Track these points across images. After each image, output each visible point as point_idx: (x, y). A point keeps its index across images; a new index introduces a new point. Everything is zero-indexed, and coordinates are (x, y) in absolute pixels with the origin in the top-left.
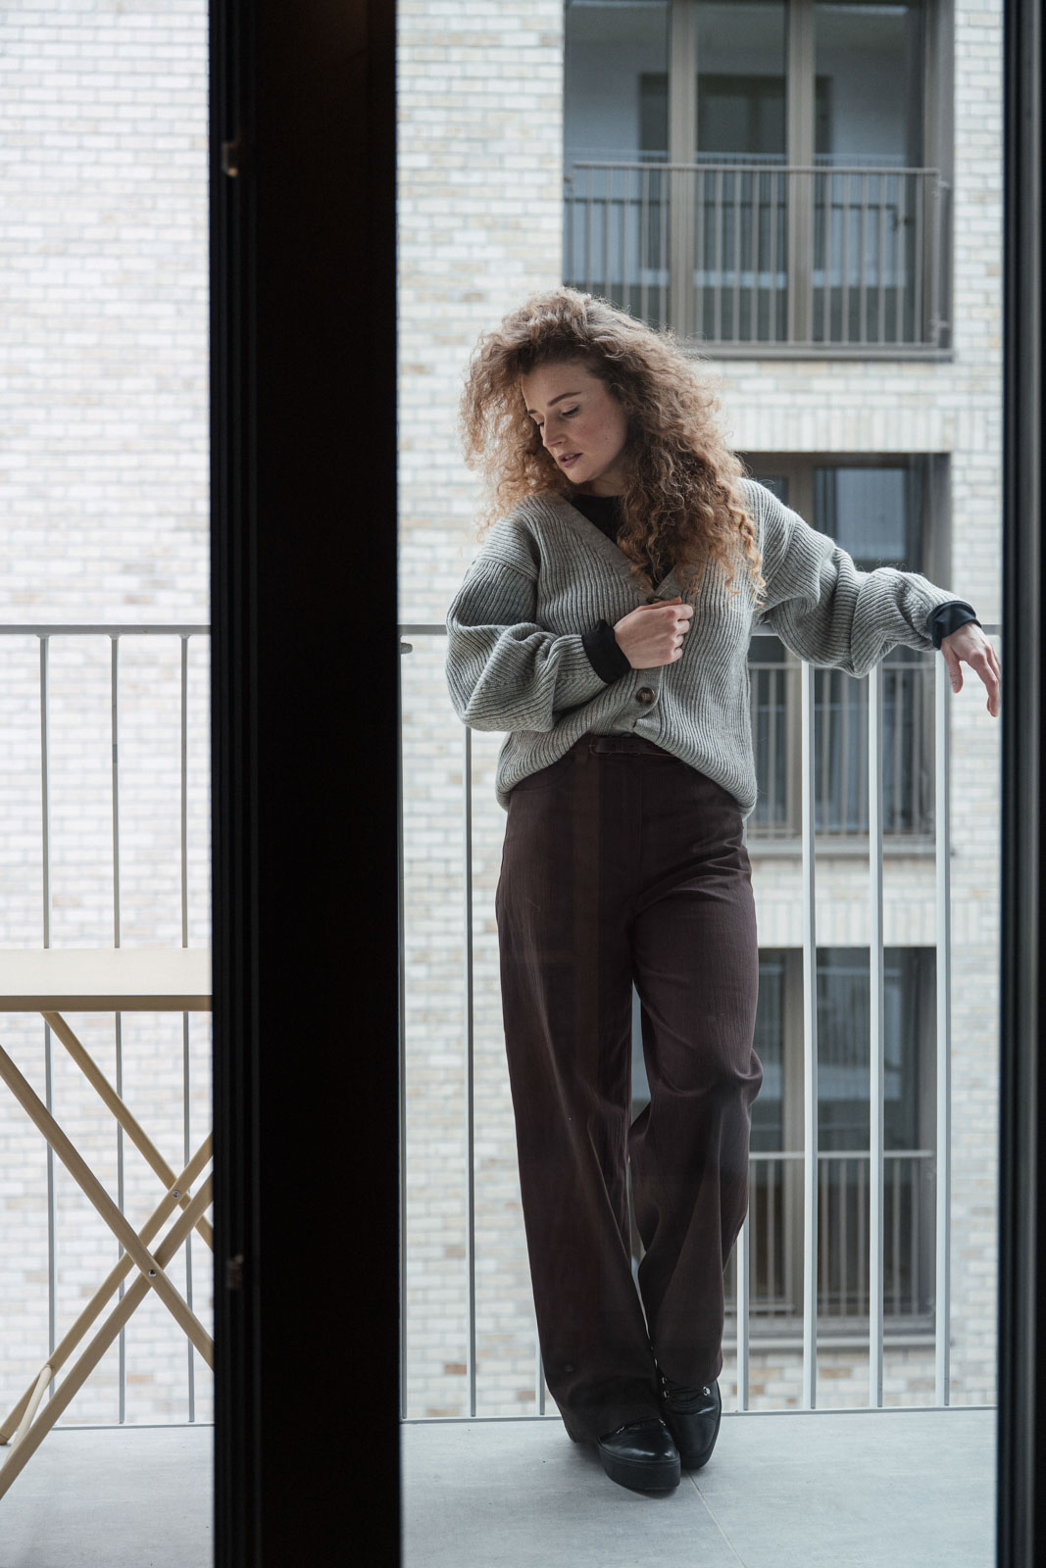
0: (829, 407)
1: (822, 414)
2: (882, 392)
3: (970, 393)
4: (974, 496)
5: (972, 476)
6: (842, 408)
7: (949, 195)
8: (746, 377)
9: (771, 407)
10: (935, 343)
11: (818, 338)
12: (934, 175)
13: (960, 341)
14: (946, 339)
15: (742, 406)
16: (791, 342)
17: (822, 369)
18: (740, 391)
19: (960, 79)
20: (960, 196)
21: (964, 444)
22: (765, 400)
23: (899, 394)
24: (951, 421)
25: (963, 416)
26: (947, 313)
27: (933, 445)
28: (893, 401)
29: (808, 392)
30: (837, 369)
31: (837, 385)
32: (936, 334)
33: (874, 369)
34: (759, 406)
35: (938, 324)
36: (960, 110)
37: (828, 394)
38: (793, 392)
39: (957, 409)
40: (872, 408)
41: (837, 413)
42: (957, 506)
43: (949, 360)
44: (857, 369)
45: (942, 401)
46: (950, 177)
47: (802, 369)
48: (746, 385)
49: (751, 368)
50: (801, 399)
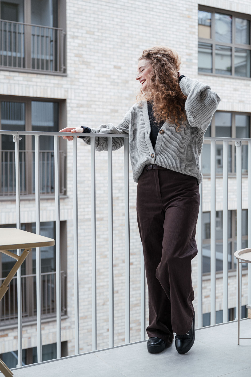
0: (37, 86)
1: (35, 87)
2: (50, 83)
3: (71, 85)
4: (72, 110)
5: (72, 105)
6: (40, 86)
7: (65, 36)
8: (16, 76)
9: (22, 84)
10: (62, 72)
11: (33, 67)
12: (62, 30)
13: (68, 72)
14: (65, 71)
15: (15, 84)
16: (26, 68)
17: (35, 76)
18: (14, 80)
19: (68, 8)
20: (68, 36)
21: (69, 97)
22: (20, 82)
23: (54, 84)
24: (67, 91)
25: (69, 90)
26: (65, 64)
27: (63, 97)
28: (53, 85)
29: (31, 81)
30: (39, 76)
31: (39, 80)
32: (62, 70)
33: (48, 77)
34: (19, 84)
35: (63, 67)
36: (68, 15)
37: (36, 82)
38: (28, 81)
39: (68, 88)
40: (48, 87)
41: (39, 87)
42: (68, 112)
43: (66, 76)
44: (44, 77)
45: (64, 86)
46: (65, 31)
47: (30, 75)
48: (15, 78)
49: (17, 74)
50: (30, 83)
